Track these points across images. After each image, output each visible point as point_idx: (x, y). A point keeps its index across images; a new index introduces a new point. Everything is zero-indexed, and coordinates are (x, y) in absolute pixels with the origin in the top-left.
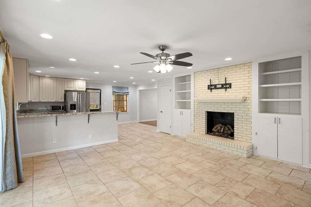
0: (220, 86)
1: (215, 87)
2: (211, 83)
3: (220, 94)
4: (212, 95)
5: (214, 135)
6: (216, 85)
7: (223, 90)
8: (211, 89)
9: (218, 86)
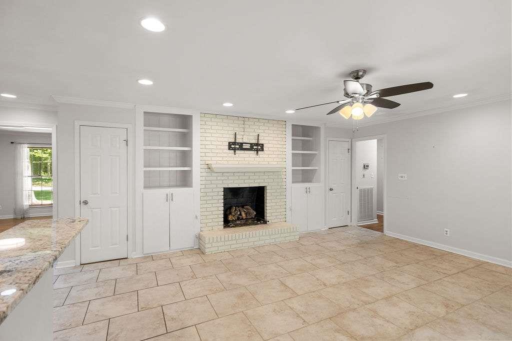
0: (248, 146)
1: (241, 147)
2: (235, 138)
3: (247, 159)
4: (235, 159)
5: (236, 226)
6: (242, 144)
7: (253, 153)
8: (235, 149)
9: (245, 146)
